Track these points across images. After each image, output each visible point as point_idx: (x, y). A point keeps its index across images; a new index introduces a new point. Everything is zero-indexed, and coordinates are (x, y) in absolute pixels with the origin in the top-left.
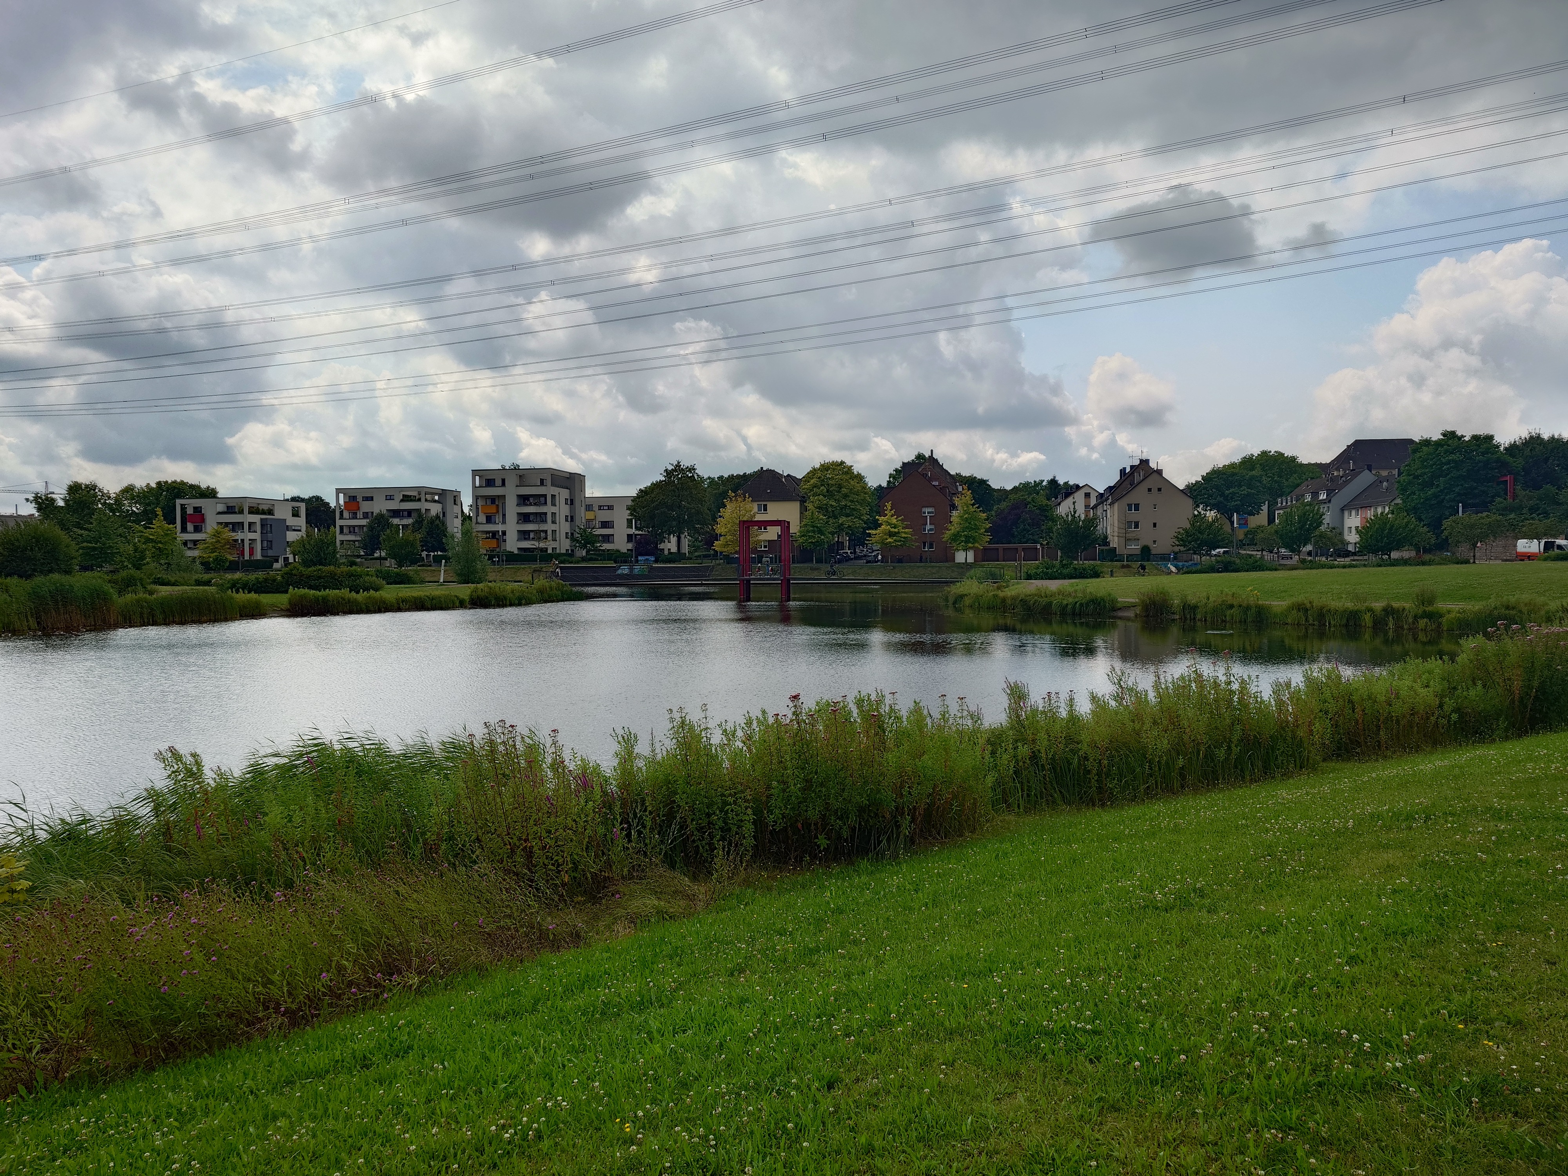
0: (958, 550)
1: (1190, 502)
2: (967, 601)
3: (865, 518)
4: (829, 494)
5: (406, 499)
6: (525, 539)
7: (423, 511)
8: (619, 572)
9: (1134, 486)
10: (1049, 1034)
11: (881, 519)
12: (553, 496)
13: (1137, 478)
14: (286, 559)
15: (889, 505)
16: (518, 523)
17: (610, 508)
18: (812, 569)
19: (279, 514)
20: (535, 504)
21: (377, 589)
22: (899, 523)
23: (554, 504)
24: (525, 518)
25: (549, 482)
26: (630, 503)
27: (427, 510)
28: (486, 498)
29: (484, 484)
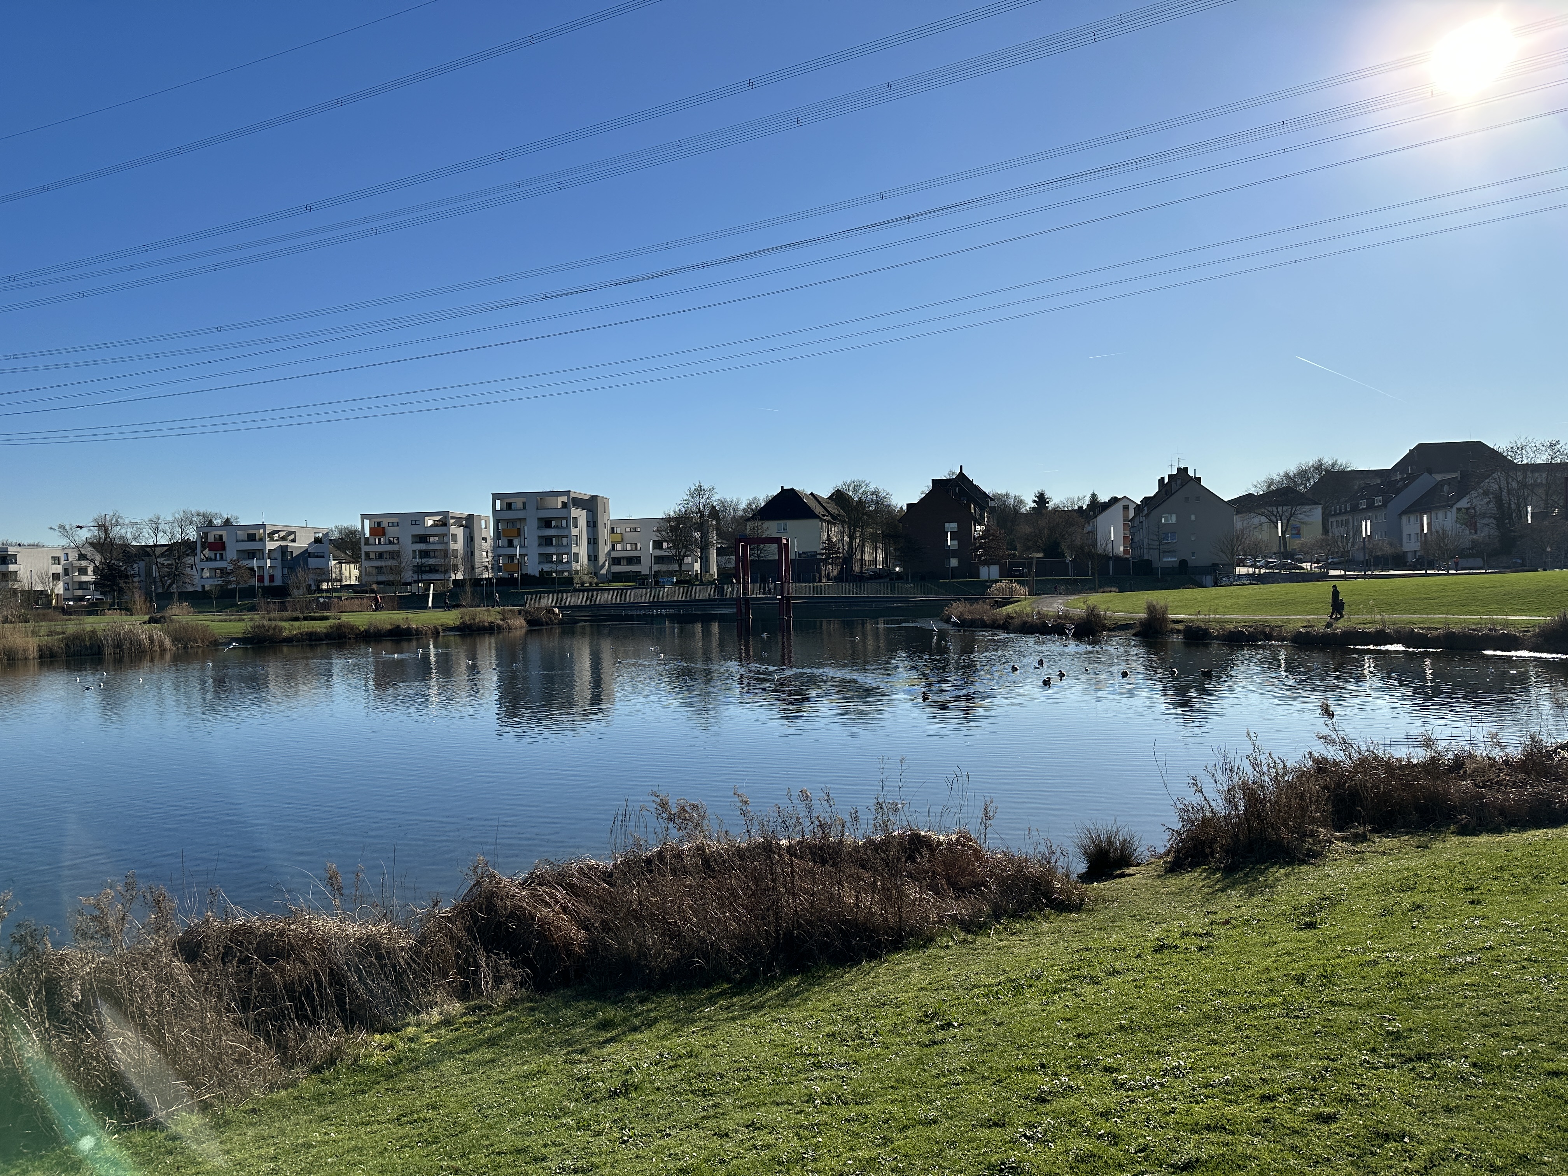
0: (982, 566)
1: (1233, 511)
6: (545, 562)
7: (450, 536)
9: (1171, 497)
13: (1175, 487)
16: (539, 545)
17: (636, 530)
19: (300, 542)
20: (556, 527)
23: (575, 527)
25: (571, 504)
26: (658, 525)
27: (454, 535)
28: (508, 521)
29: (505, 507)
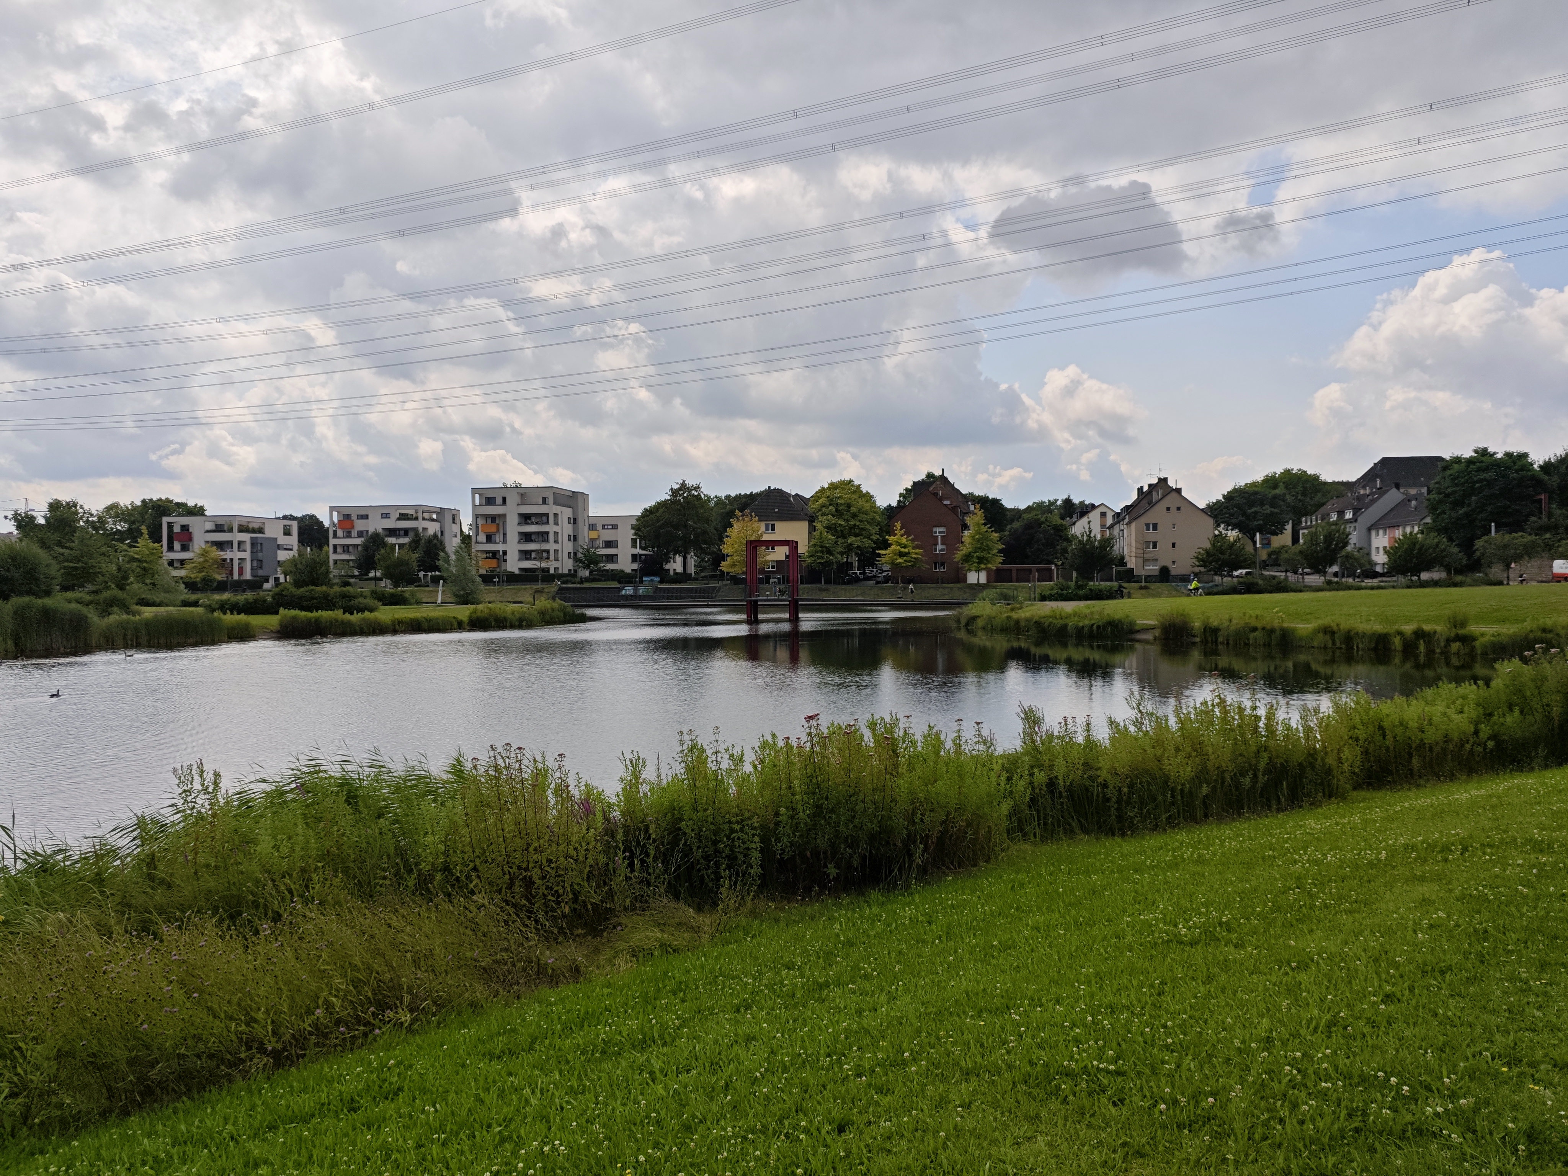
0: (970, 570)
1: (1210, 521)
2: (980, 623)
3: (875, 537)
4: (838, 513)
5: (403, 517)
6: (527, 559)
7: (421, 530)
8: (623, 592)
9: (1151, 504)
10: (1068, 1074)
11: (891, 539)
12: (556, 515)
13: (1155, 496)
14: (277, 579)
15: (898, 525)
16: (519, 542)
17: (614, 527)
18: (821, 590)
19: (269, 533)
20: (537, 523)
21: (371, 610)
22: (909, 543)
23: (556, 523)
24: (526, 537)
25: (551, 500)
26: (634, 522)
27: (425, 529)
28: (486, 517)
29: (484, 503)
